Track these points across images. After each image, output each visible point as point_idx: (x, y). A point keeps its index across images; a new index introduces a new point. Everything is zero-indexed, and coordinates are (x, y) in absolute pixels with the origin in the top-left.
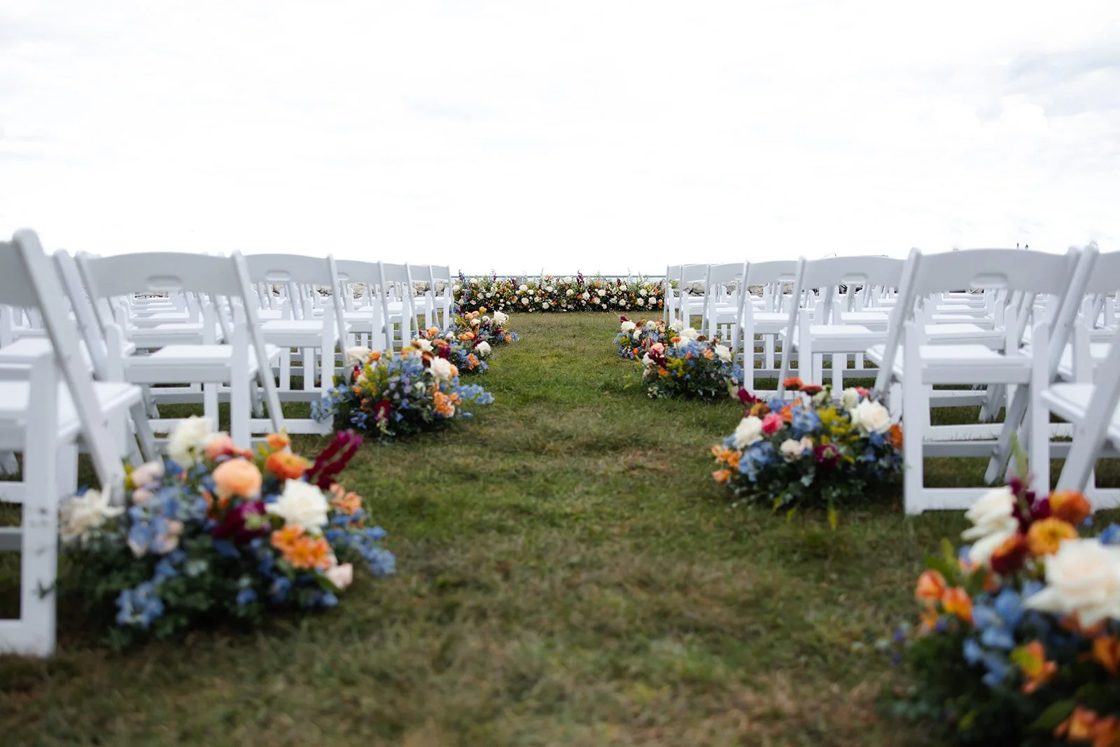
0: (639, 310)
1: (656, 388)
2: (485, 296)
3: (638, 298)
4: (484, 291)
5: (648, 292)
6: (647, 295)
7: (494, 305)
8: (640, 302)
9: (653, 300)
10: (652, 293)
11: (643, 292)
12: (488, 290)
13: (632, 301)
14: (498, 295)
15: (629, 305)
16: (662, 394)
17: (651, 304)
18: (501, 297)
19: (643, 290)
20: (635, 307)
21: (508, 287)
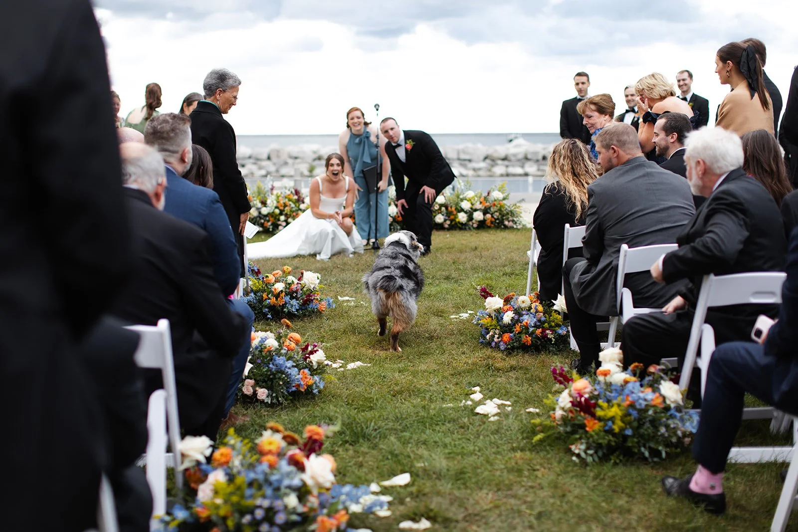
0: (461, 229)
1: (583, 447)
2: (260, 213)
3: (459, 212)
4: (259, 205)
5: (472, 204)
6: (471, 208)
7: (272, 224)
8: (462, 217)
9: (478, 216)
10: (478, 206)
11: (466, 205)
12: (264, 203)
13: (452, 217)
14: (277, 211)
15: (448, 222)
16: (591, 455)
17: (476, 221)
18: (281, 214)
19: (465, 202)
20: (456, 224)
21: (290, 200)
